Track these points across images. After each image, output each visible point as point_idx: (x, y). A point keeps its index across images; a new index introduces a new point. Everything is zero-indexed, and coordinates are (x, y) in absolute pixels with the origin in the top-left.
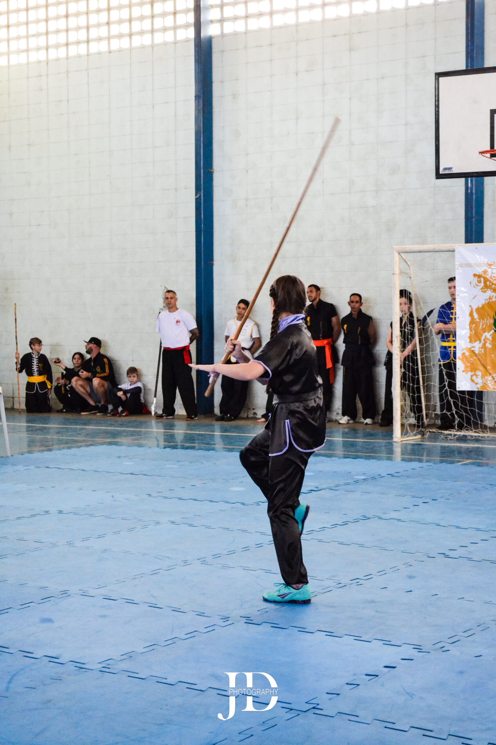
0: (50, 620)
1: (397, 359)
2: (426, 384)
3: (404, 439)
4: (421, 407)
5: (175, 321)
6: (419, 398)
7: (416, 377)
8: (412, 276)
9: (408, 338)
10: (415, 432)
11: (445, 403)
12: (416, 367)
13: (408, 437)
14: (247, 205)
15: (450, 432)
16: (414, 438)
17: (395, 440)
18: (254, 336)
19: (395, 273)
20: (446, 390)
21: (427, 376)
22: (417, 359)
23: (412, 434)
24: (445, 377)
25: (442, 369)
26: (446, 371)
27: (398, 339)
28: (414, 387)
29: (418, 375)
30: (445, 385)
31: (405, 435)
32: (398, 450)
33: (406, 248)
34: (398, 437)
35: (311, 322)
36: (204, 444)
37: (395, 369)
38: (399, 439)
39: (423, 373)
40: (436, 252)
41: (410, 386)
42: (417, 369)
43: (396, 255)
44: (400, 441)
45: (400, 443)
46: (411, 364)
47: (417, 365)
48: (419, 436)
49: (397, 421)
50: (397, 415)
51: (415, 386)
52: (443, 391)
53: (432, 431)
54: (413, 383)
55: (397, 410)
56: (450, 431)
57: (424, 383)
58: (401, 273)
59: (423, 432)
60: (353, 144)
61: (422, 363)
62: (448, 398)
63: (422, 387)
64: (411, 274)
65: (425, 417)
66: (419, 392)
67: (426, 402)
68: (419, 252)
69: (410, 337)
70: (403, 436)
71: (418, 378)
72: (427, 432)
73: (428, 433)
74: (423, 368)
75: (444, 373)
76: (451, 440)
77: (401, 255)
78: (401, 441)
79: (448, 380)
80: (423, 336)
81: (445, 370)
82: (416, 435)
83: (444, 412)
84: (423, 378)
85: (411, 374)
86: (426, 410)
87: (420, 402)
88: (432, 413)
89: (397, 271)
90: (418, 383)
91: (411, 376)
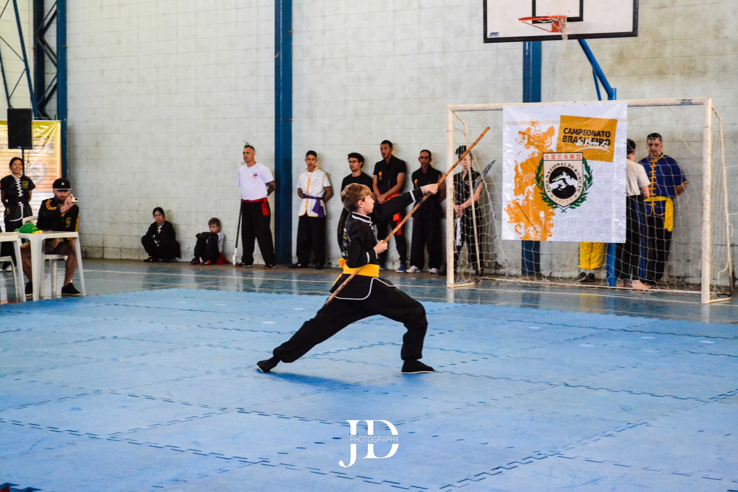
0: (79, 409)
2: (480, 234)
3: (458, 285)
4: (476, 256)
5: (253, 174)
6: (474, 247)
7: (471, 227)
8: (467, 133)
9: (462, 191)
10: (469, 279)
12: (470, 219)
13: (461, 283)
14: (323, 65)
15: (501, 279)
16: (467, 285)
17: (448, 286)
19: (449, 130)
21: (481, 227)
22: (471, 211)
23: (466, 281)
29: (473, 225)
31: (458, 282)
32: (451, 295)
33: (459, 106)
34: (451, 284)
35: (382, 177)
37: (448, 219)
38: (451, 285)
39: (478, 224)
40: (486, 110)
41: (465, 236)
42: (472, 220)
43: (450, 113)
44: (453, 287)
45: (453, 289)
46: (465, 215)
47: (472, 216)
48: (472, 284)
51: (470, 236)
53: (485, 278)
54: (468, 233)
55: (450, 258)
56: (501, 278)
57: (478, 234)
58: (455, 129)
59: (477, 279)
60: (421, 7)
61: (477, 215)
63: (476, 237)
64: (465, 131)
65: (479, 265)
66: (474, 242)
68: (471, 110)
69: (464, 190)
70: (456, 282)
71: (473, 229)
73: (481, 281)
74: (477, 219)
76: (501, 286)
77: (455, 114)
78: (455, 287)
82: (469, 282)
84: (478, 228)
85: (465, 225)
87: (474, 251)
89: (451, 128)
90: (473, 233)
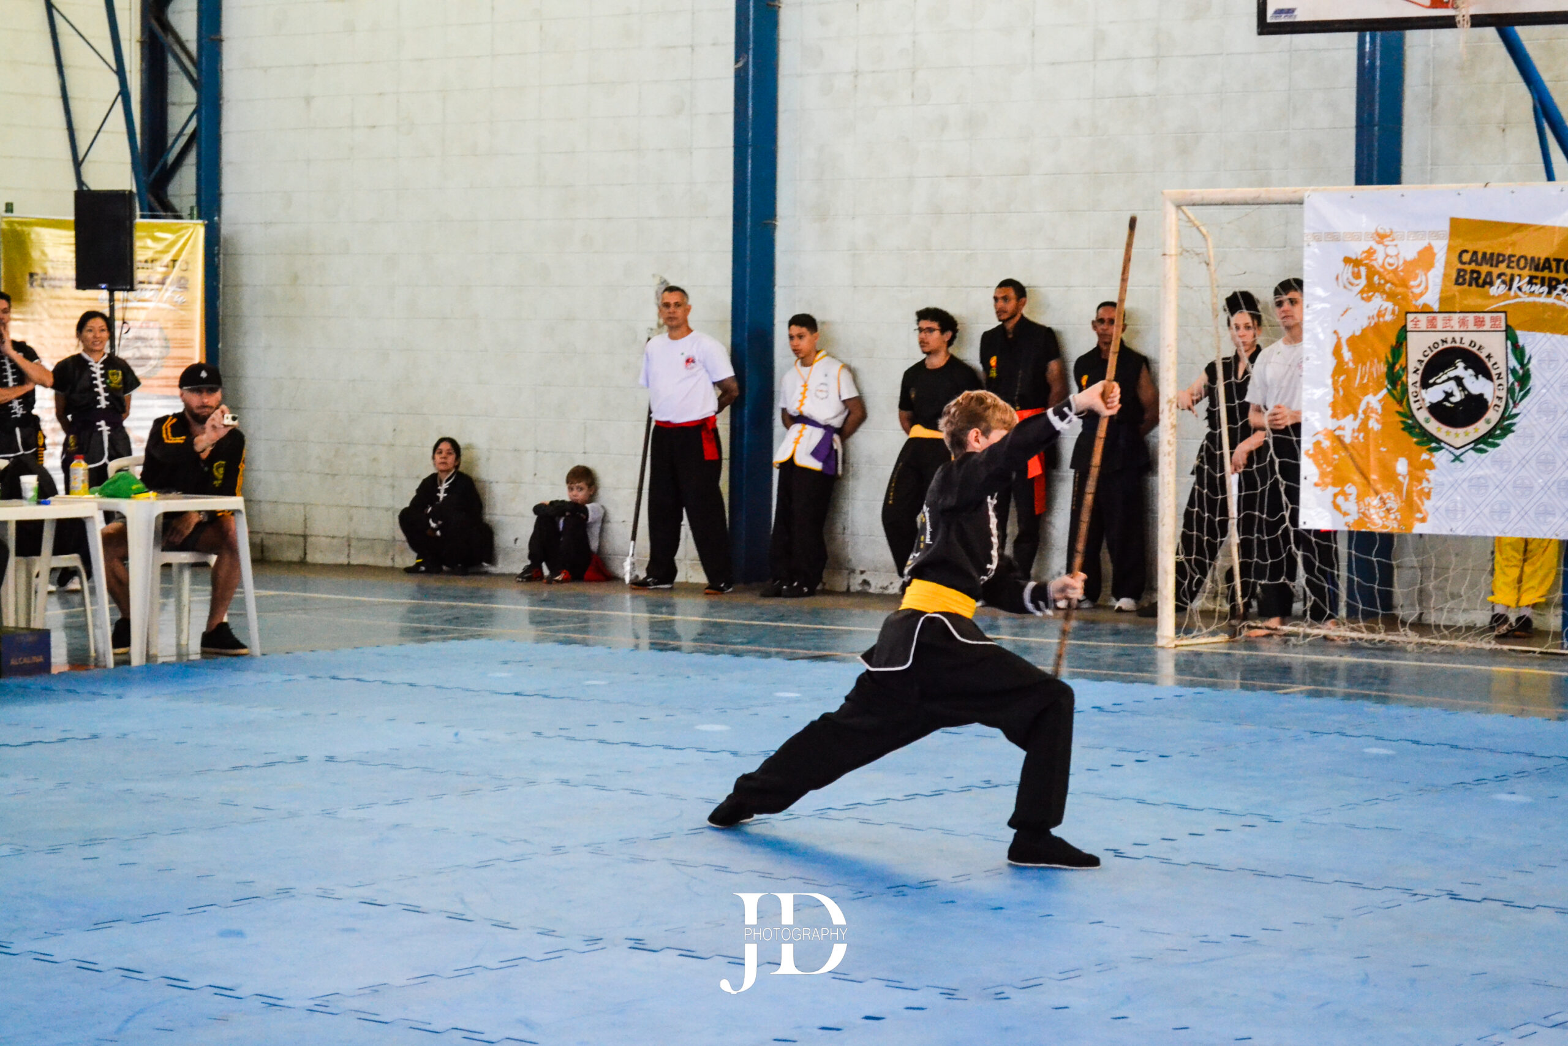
0: (239, 934)
1: (1169, 454)
2: (1242, 515)
3: (1185, 642)
5: (684, 359)
7: (1220, 497)
8: (1212, 261)
10: (1213, 628)
11: (1283, 559)
12: (1218, 475)
13: (1193, 637)
14: (855, 87)
15: (1295, 629)
16: (1208, 642)
17: (1161, 642)
18: (843, 398)
19: (1167, 253)
20: (1286, 529)
22: (1222, 455)
23: (1205, 631)
24: (1284, 498)
25: (1277, 480)
26: (1286, 485)
27: (1171, 406)
28: (1214, 522)
29: (1224, 492)
30: (1283, 517)
31: (1186, 633)
32: (1167, 667)
33: (1192, 194)
34: (1167, 637)
35: (998, 368)
36: (716, 643)
37: (1163, 476)
38: (1168, 640)
40: (1261, 204)
42: (1223, 479)
43: (1172, 209)
44: (1173, 645)
45: (1173, 651)
46: (1206, 467)
48: (1222, 638)
49: (1167, 599)
50: (1166, 584)
51: (1218, 519)
52: (1280, 532)
54: (1212, 511)
55: (1166, 572)
56: (1294, 625)
57: (1237, 513)
58: (1184, 251)
59: (1233, 626)
62: (1291, 548)
63: (1232, 522)
64: (1209, 257)
65: (1239, 593)
67: (1243, 558)
68: (1223, 204)
70: (1181, 634)
71: (1225, 501)
72: (1243, 626)
75: (1282, 489)
76: (1295, 646)
77: (1184, 212)
78: (1176, 646)
79: (1290, 506)
80: (1237, 402)
81: (1284, 482)
82: (1214, 634)
83: (1281, 581)
85: (1206, 491)
86: (1242, 576)
88: (1255, 584)
89: (1172, 247)
90: (1224, 511)
91: (1207, 494)
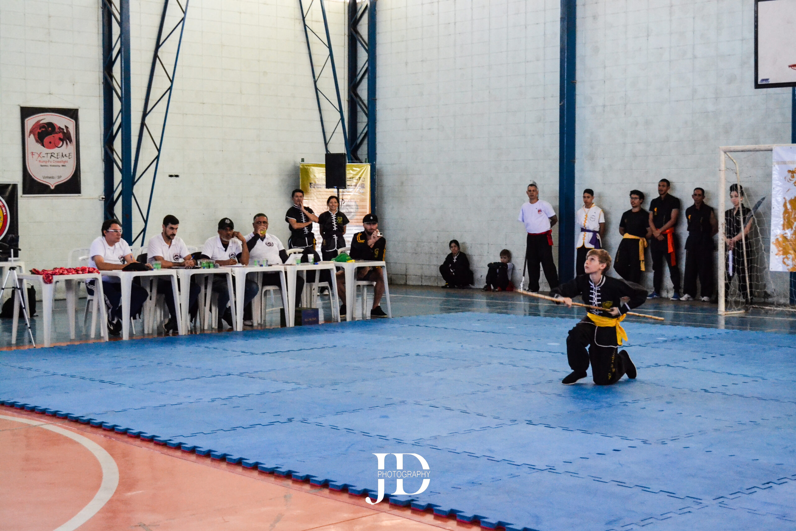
3: (729, 313)
4: (746, 286)
5: (537, 210)
6: (744, 278)
7: (741, 259)
8: (738, 172)
9: (733, 225)
10: (739, 307)
12: (741, 251)
13: (732, 311)
14: (604, 111)
16: (737, 313)
17: (720, 313)
18: (600, 222)
19: (721, 169)
21: (751, 259)
22: (742, 244)
23: (736, 308)
28: (739, 268)
29: (743, 257)
31: (729, 310)
32: (722, 322)
33: (730, 148)
34: (722, 311)
35: (657, 213)
39: (748, 256)
40: (757, 151)
41: (735, 267)
42: (743, 253)
43: (722, 153)
45: (724, 316)
47: (742, 249)
48: (742, 311)
49: (722, 297)
51: (741, 267)
54: (738, 264)
56: (770, 307)
57: (748, 265)
58: (727, 169)
60: (695, 57)
61: (747, 247)
63: (746, 268)
64: (737, 170)
65: (749, 295)
66: (744, 272)
68: (742, 151)
69: (735, 224)
70: (727, 310)
71: (743, 261)
73: (751, 309)
74: (747, 252)
76: (770, 314)
77: (727, 154)
78: (725, 314)
82: (739, 310)
84: (748, 261)
85: (736, 257)
87: (745, 282)
89: (723, 167)
90: (743, 265)
